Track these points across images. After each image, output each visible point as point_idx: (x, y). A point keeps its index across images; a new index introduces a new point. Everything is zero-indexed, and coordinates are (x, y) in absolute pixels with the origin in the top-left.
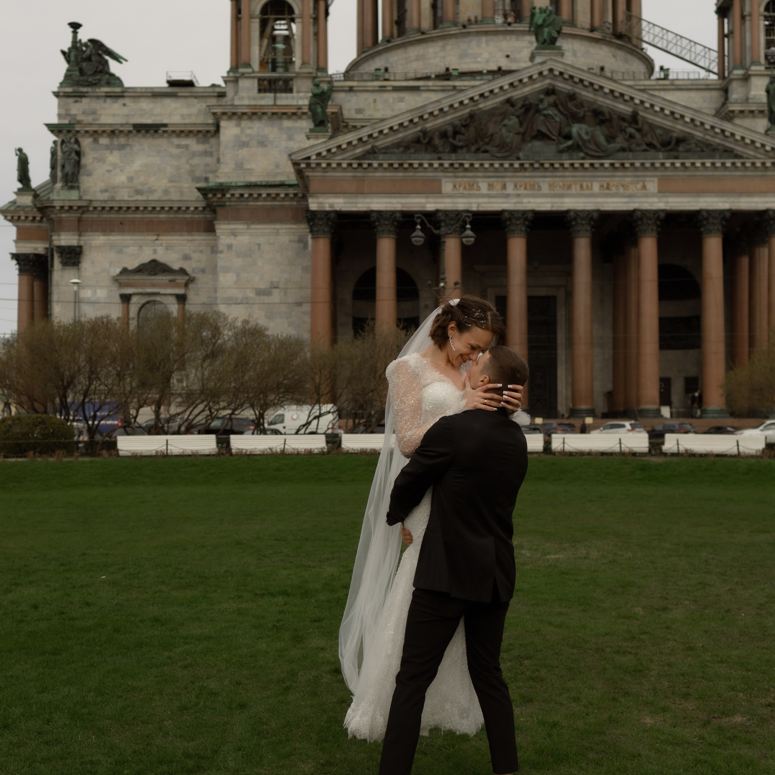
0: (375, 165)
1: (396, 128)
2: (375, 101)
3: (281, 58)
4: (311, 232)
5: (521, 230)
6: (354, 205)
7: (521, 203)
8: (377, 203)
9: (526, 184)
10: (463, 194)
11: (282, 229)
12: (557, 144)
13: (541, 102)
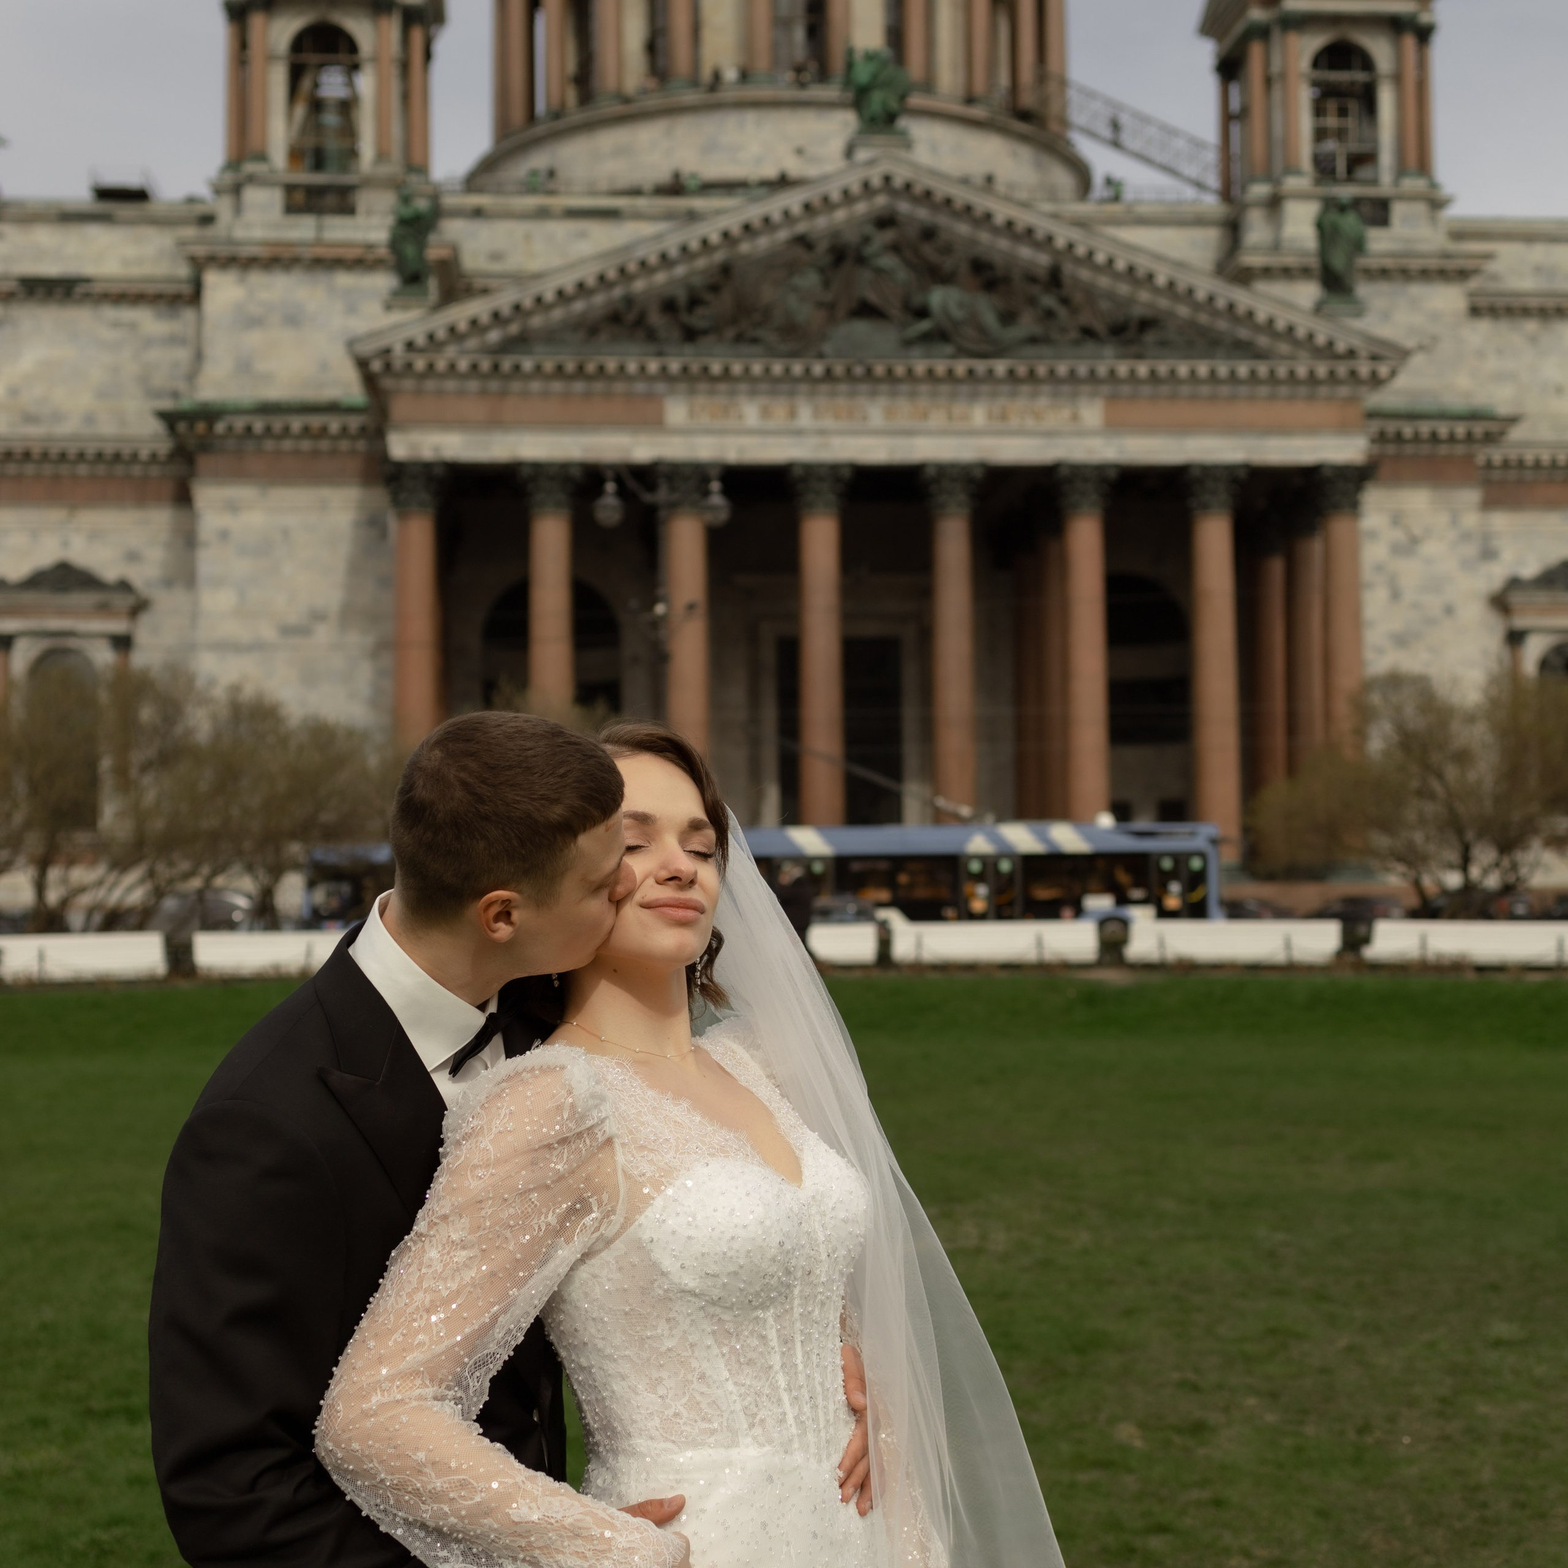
0: (528, 366)
1: (570, 291)
2: (528, 237)
3: (332, 145)
4: (395, 503)
5: (829, 503)
6: (483, 448)
7: (827, 446)
8: (531, 444)
9: (837, 408)
10: (709, 427)
11: (334, 497)
12: (900, 327)
13: (866, 240)
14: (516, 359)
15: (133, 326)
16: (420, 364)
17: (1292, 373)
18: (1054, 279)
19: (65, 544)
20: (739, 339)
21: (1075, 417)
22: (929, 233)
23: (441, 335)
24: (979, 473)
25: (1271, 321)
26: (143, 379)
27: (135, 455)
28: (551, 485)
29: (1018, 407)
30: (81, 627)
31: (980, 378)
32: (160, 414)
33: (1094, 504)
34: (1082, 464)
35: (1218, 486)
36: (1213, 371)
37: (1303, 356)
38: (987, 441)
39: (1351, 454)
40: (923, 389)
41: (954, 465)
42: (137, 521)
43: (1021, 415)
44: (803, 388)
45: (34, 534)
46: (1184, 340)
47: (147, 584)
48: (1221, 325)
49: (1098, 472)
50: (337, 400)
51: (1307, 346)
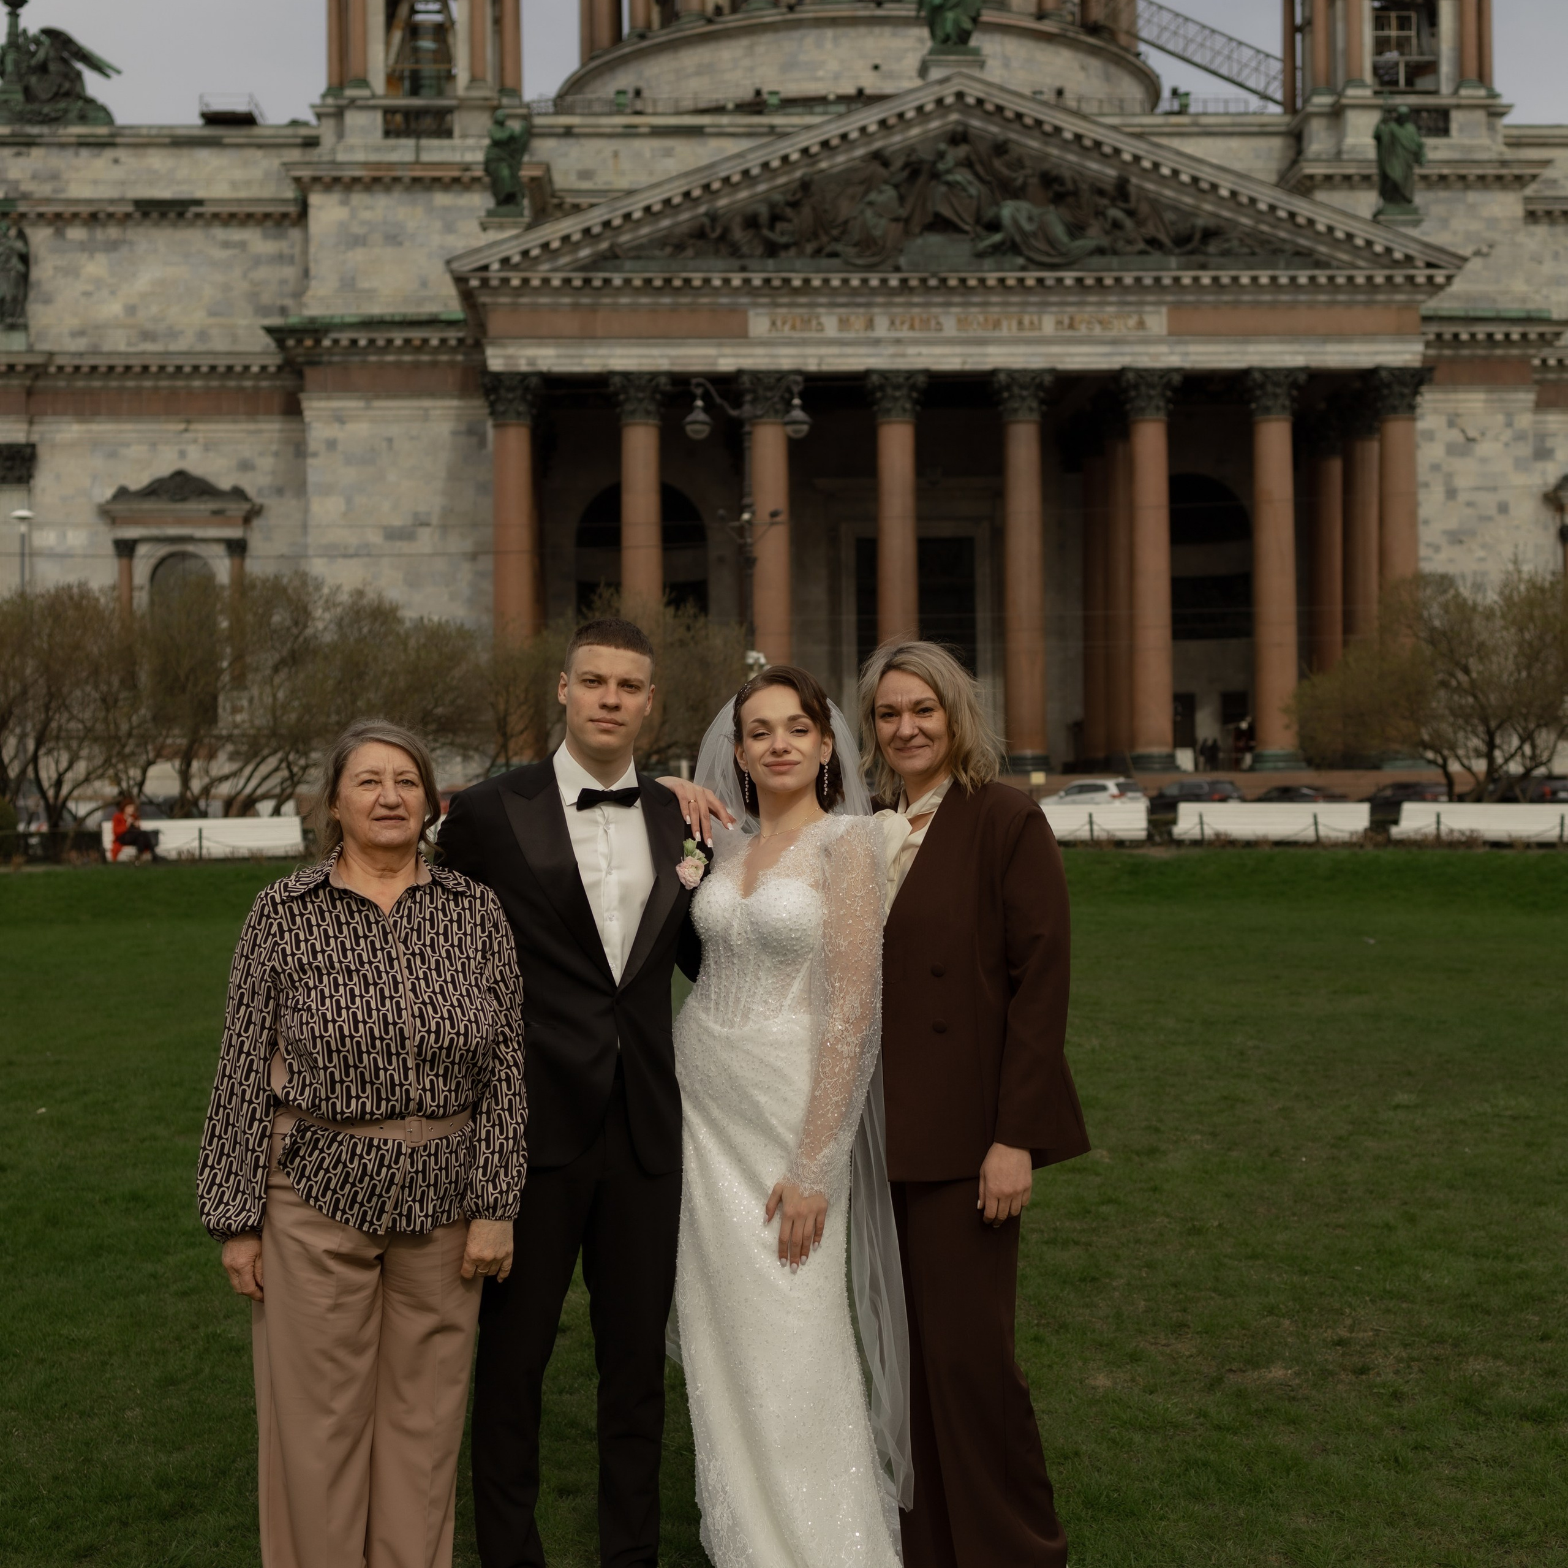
0: (617, 281)
1: (657, 208)
2: (616, 155)
3: (428, 69)
4: (493, 413)
5: (904, 410)
6: (576, 361)
7: (904, 355)
8: (622, 357)
9: (912, 319)
10: (791, 338)
11: (435, 408)
12: (972, 240)
13: (941, 155)
14: (607, 275)
15: (243, 245)
16: (515, 282)
17: (1350, 279)
18: (1121, 191)
19: (183, 454)
20: (818, 252)
21: (1141, 325)
22: (1001, 148)
23: (535, 252)
24: (1048, 379)
25: (1331, 229)
26: (253, 296)
27: (247, 368)
28: (641, 395)
29: (1086, 316)
30: (199, 533)
31: (1049, 288)
32: (269, 330)
33: (1158, 408)
34: (1146, 370)
35: (1278, 391)
36: (1274, 279)
37: (1361, 263)
38: (1055, 349)
39: (1408, 357)
40: (995, 299)
41: (1024, 372)
42: (249, 432)
43: (1089, 323)
44: (880, 300)
45: (153, 445)
46: (1246, 250)
47: (260, 491)
48: (1282, 234)
49: (1161, 377)
50: (436, 315)
51: (1366, 254)
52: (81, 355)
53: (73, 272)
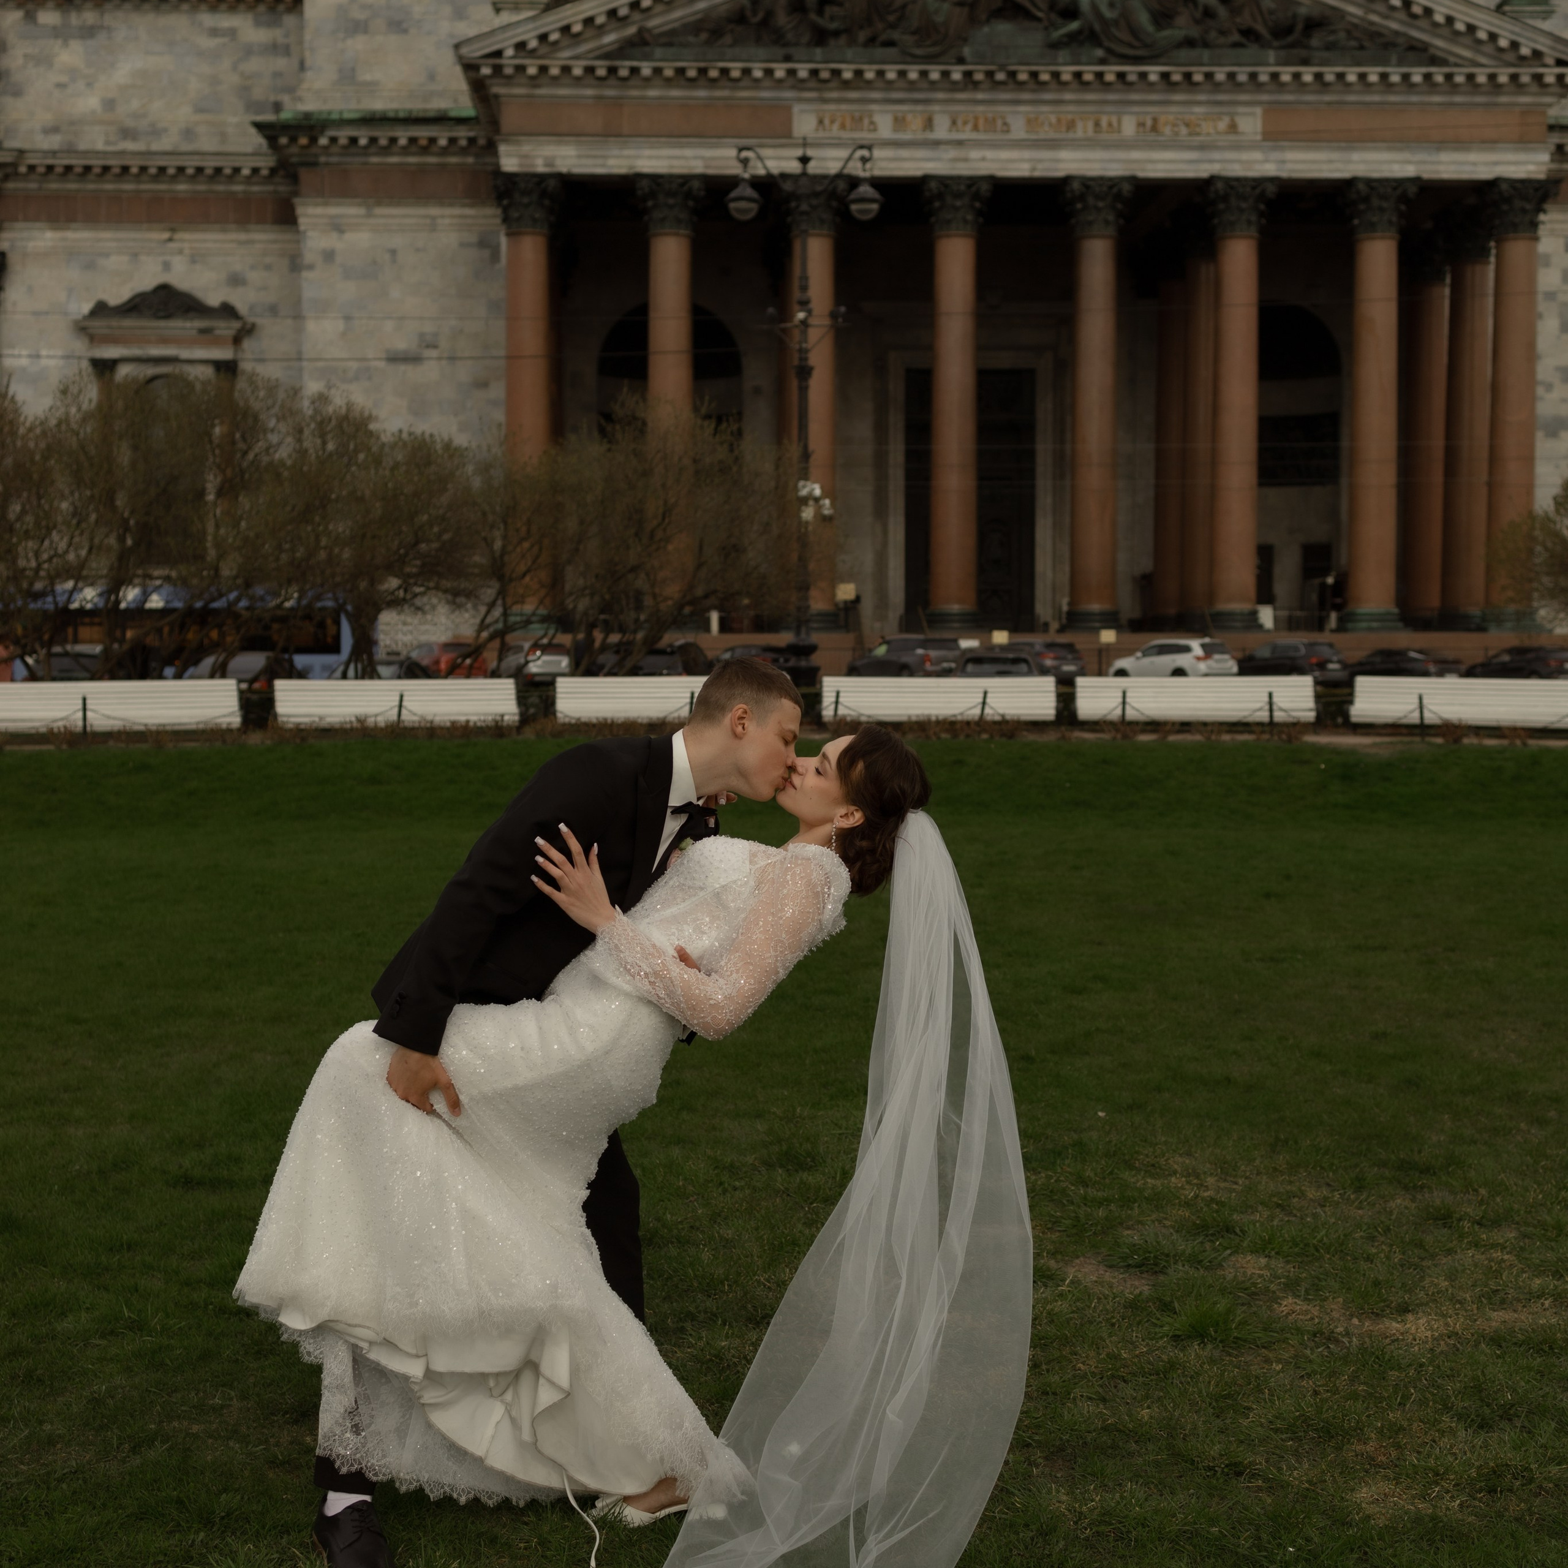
0: (646, 71)
4: (506, 220)
5: (965, 221)
6: (599, 161)
7: (966, 160)
8: (650, 157)
9: (976, 119)
10: (839, 138)
11: (443, 217)
12: (1046, 28)
14: (635, 64)
15: (232, 33)
16: (532, 71)
17: (1471, 77)
19: (167, 266)
20: (871, 41)
21: (1233, 128)
23: (554, 37)
24: (1126, 188)
25: (1450, 20)
26: (244, 90)
27: (237, 170)
28: (671, 201)
29: (1171, 118)
30: (185, 354)
31: (1131, 84)
32: (259, 126)
33: (1249, 222)
34: (1238, 179)
35: (1385, 205)
36: (1384, 76)
37: (1483, 60)
38: (1136, 155)
39: (1531, 168)
40: (1068, 96)
41: (1101, 179)
42: (241, 243)
43: (1175, 125)
44: (940, 95)
45: (135, 255)
46: (1353, 43)
47: (252, 308)
48: (1394, 26)
49: (1254, 188)
50: (446, 111)
51: (1489, 49)
52: (54, 153)
53: (44, 61)
